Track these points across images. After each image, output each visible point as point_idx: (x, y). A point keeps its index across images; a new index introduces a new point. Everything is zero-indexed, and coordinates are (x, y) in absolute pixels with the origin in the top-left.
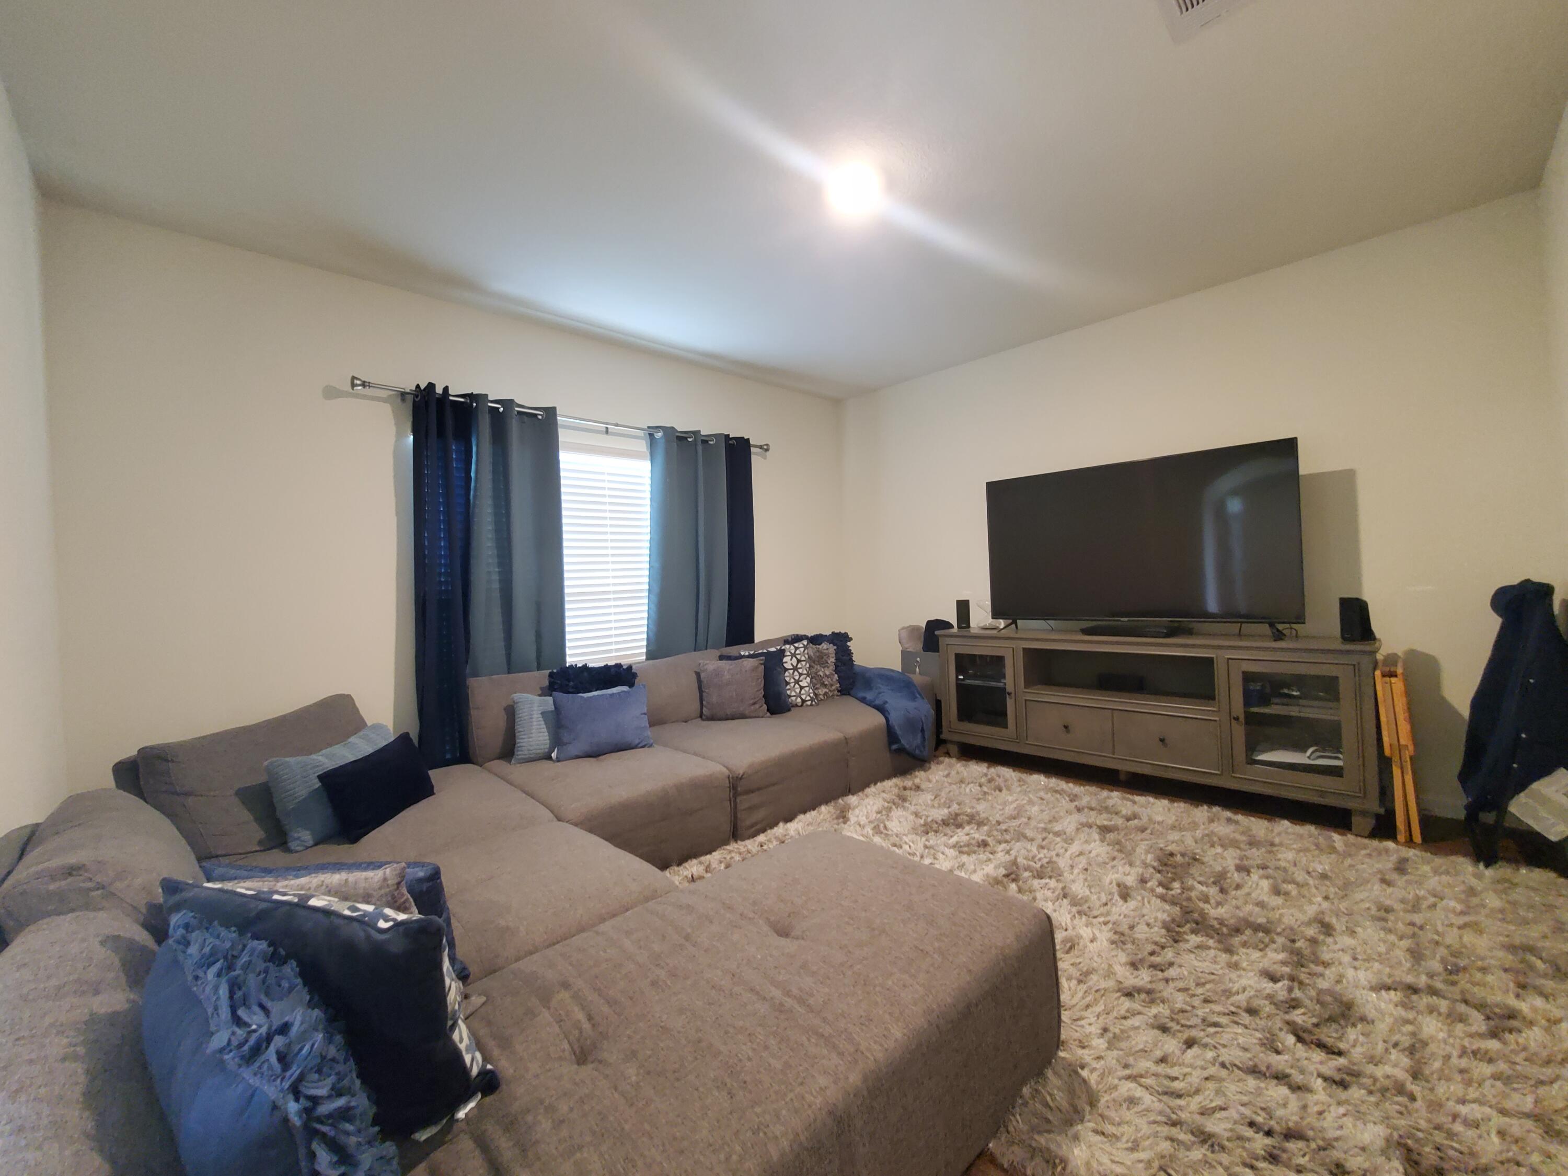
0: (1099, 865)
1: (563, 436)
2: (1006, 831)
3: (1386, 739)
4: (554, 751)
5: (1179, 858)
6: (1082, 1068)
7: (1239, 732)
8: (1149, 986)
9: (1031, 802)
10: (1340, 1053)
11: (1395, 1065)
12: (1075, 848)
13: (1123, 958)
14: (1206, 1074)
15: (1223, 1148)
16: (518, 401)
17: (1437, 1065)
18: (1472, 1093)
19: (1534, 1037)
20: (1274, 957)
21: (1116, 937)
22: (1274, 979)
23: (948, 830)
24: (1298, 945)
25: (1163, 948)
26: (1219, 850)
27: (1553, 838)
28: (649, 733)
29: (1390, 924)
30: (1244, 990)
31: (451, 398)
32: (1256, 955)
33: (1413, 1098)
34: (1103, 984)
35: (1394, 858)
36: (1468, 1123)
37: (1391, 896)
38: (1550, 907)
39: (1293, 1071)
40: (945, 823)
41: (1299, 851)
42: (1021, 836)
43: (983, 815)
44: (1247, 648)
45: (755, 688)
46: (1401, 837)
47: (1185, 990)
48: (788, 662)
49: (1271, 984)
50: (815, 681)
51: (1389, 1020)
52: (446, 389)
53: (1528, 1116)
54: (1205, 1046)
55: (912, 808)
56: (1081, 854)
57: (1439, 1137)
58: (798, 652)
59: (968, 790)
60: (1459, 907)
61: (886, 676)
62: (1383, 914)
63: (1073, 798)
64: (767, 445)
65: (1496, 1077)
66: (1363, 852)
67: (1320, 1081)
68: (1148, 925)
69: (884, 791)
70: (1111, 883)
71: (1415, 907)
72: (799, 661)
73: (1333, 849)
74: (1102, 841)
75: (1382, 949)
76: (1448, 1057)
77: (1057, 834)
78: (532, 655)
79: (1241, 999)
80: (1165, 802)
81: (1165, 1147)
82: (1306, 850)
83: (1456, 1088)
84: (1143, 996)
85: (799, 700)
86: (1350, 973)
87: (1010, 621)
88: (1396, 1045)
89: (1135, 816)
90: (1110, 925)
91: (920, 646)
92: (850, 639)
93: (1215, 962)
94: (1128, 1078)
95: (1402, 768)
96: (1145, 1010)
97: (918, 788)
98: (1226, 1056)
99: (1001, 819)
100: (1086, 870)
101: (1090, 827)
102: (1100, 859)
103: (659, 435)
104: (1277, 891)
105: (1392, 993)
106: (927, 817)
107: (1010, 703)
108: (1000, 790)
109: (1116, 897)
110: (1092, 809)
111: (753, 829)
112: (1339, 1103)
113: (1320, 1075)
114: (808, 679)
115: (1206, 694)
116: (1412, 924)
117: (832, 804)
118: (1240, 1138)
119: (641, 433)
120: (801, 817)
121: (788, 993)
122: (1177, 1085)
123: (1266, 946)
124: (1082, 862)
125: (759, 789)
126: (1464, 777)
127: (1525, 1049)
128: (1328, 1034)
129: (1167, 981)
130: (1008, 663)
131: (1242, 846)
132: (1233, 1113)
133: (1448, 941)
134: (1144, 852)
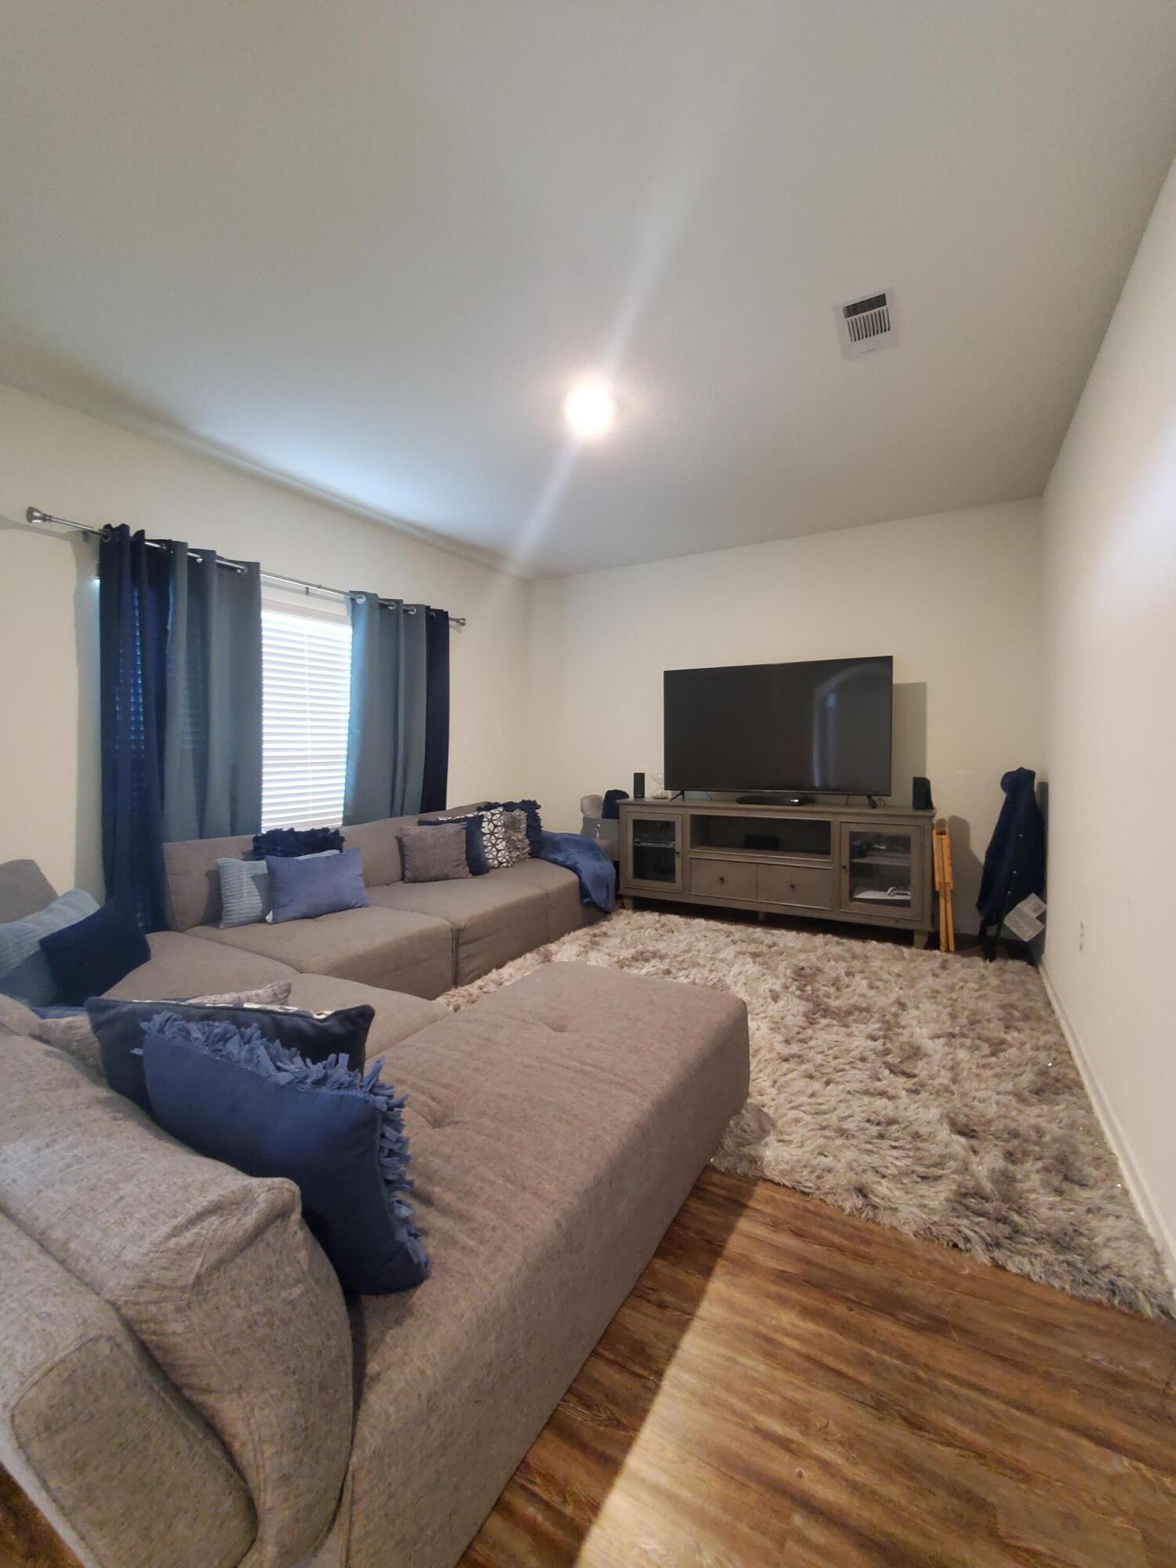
0: (753, 980)
1: (266, 594)
2: (683, 961)
3: (937, 879)
4: (268, 913)
5: (808, 970)
6: (763, 1106)
7: (845, 877)
8: (799, 1053)
9: (698, 940)
10: (914, 1076)
11: (945, 1077)
12: (735, 970)
13: (780, 1038)
14: (839, 1098)
15: (854, 1136)
16: (218, 554)
17: (965, 1074)
18: (983, 1086)
19: (1012, 1053)
20: (874, 1027)
21: (774, 1025)
22: (874, 1039)
23: (639, 964)
24: (887, 1018)
25: (804, 1029)
26: (833, 963)
27: (1026, 940)
28: (365, 893)
29: (939, 1000)
30: (858, 1047)
31: (147, 543)
32: (862, 1027)
33: (953, 1094)
34: (768, 1056)
35: (940, 960)
36: (981, 1101)
37: (938, 984)
38: (1023, 982)
39: (889, 1089)
40: (635, 959)
41: (884, 960)
42: (695, 965)
43: (663, 952)
44: (852, 814)
45: (458, 851)
46: (943, 948)
47: (822, 1052)
48: (486, 827)
49: (873, 1043)
50: (511, 845)
51: (940, 1054)
52: (141, 534)
53: (1009, 1093)
54: (838, 1083)
55: (606, 951)
56: (740, 973)
57: (966, 1110)
58: (494, 818)
59: (647, 934)
60: (976, 987)
61: (570, 840)
62: (934, 995)
63: (729, 934)
64: (464, 619)
65: (995, 1076)
66: (921, 958)
67: (904, 1092)
68: (793, 1015)
69: (577, 939)
70: (764, 991)
71: (952, 989)
72: (496, 826)
73: (903, 958)
74: (754, 963)
75: (935, 1015)
76: (971, 1069)
77: (721, 960)
78: (227, 820)
79: (856, 1053)
80: (794, 933)
81: (821, 1141)
82: (888, 959)
83: (975, 1084)
84: (796, 1059)
85: (496, 862)
86: (918, 1030)
87: (679, 792)
88: (943, 1067)
89: (775, 944)
90: (768, 1019)
91: (600, 813)
92: (539, 807)
93: (838, 1034)
94: (793, 1108)
95: (945, 899)
96: (798, 1068)
97: (605, 934)
98: (849, 1087)
99: (677, 953)
100: (745, 984)
101: (744, 954)
102: (754, 976)
103: (361, 601)
104: (871, 987)
105: (941, 1039)
106: (619, 956)
107: (678, 861)
108: (673, 932)
109: (769, 1000)
110: (743, 941)
111: (471, 976)
112: (915, 1102)
113: (904, 1089)
114: (504, 843)
115: (824, 850)
116: (951, 999)
117: (535, 951)
118: (863, 1129)
119: (341, 597)
120: (511, 963)
121: (583, 1063)
122: (823, 1107)
123: (868, 1020)
124: (743, 979)
125: (477, 939)
126: (980, 905)
127: (1008, 1060)
128: (907, 1067)
129: (810, 1048)
130: (678, 828)
131: (848, 959)
132: (857, 1118)
133: (970, 1006)
134: (784, 968)
